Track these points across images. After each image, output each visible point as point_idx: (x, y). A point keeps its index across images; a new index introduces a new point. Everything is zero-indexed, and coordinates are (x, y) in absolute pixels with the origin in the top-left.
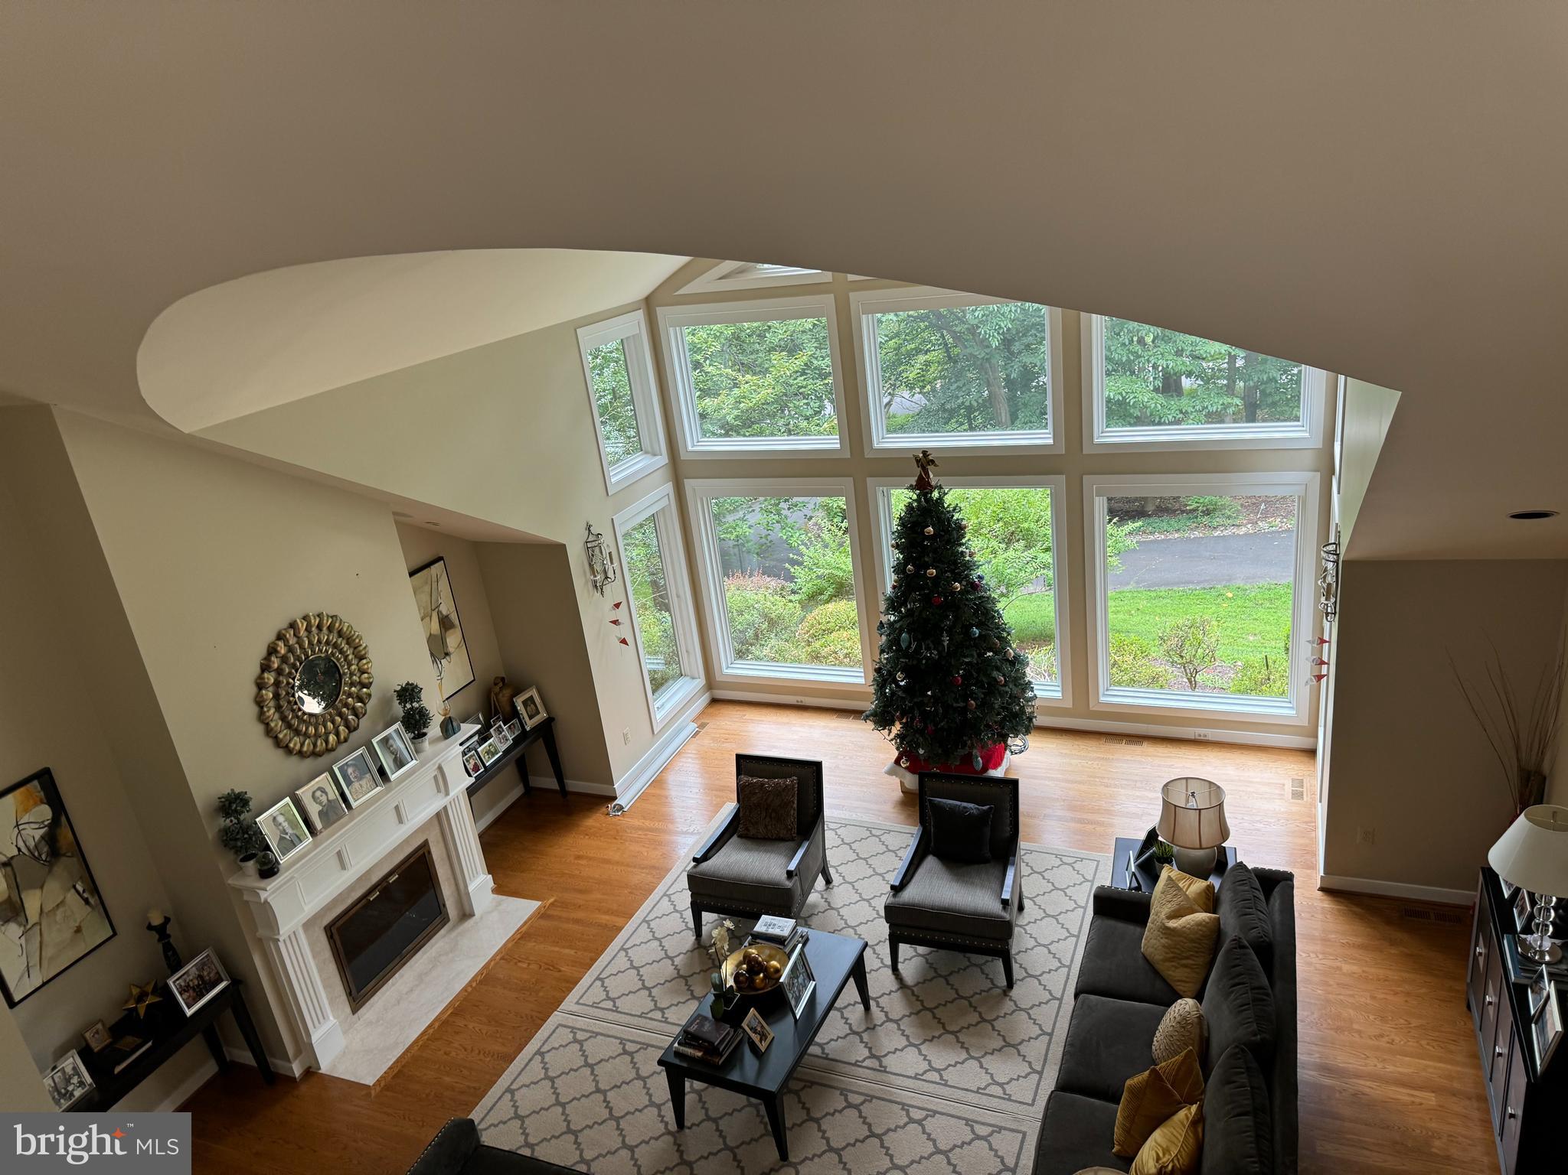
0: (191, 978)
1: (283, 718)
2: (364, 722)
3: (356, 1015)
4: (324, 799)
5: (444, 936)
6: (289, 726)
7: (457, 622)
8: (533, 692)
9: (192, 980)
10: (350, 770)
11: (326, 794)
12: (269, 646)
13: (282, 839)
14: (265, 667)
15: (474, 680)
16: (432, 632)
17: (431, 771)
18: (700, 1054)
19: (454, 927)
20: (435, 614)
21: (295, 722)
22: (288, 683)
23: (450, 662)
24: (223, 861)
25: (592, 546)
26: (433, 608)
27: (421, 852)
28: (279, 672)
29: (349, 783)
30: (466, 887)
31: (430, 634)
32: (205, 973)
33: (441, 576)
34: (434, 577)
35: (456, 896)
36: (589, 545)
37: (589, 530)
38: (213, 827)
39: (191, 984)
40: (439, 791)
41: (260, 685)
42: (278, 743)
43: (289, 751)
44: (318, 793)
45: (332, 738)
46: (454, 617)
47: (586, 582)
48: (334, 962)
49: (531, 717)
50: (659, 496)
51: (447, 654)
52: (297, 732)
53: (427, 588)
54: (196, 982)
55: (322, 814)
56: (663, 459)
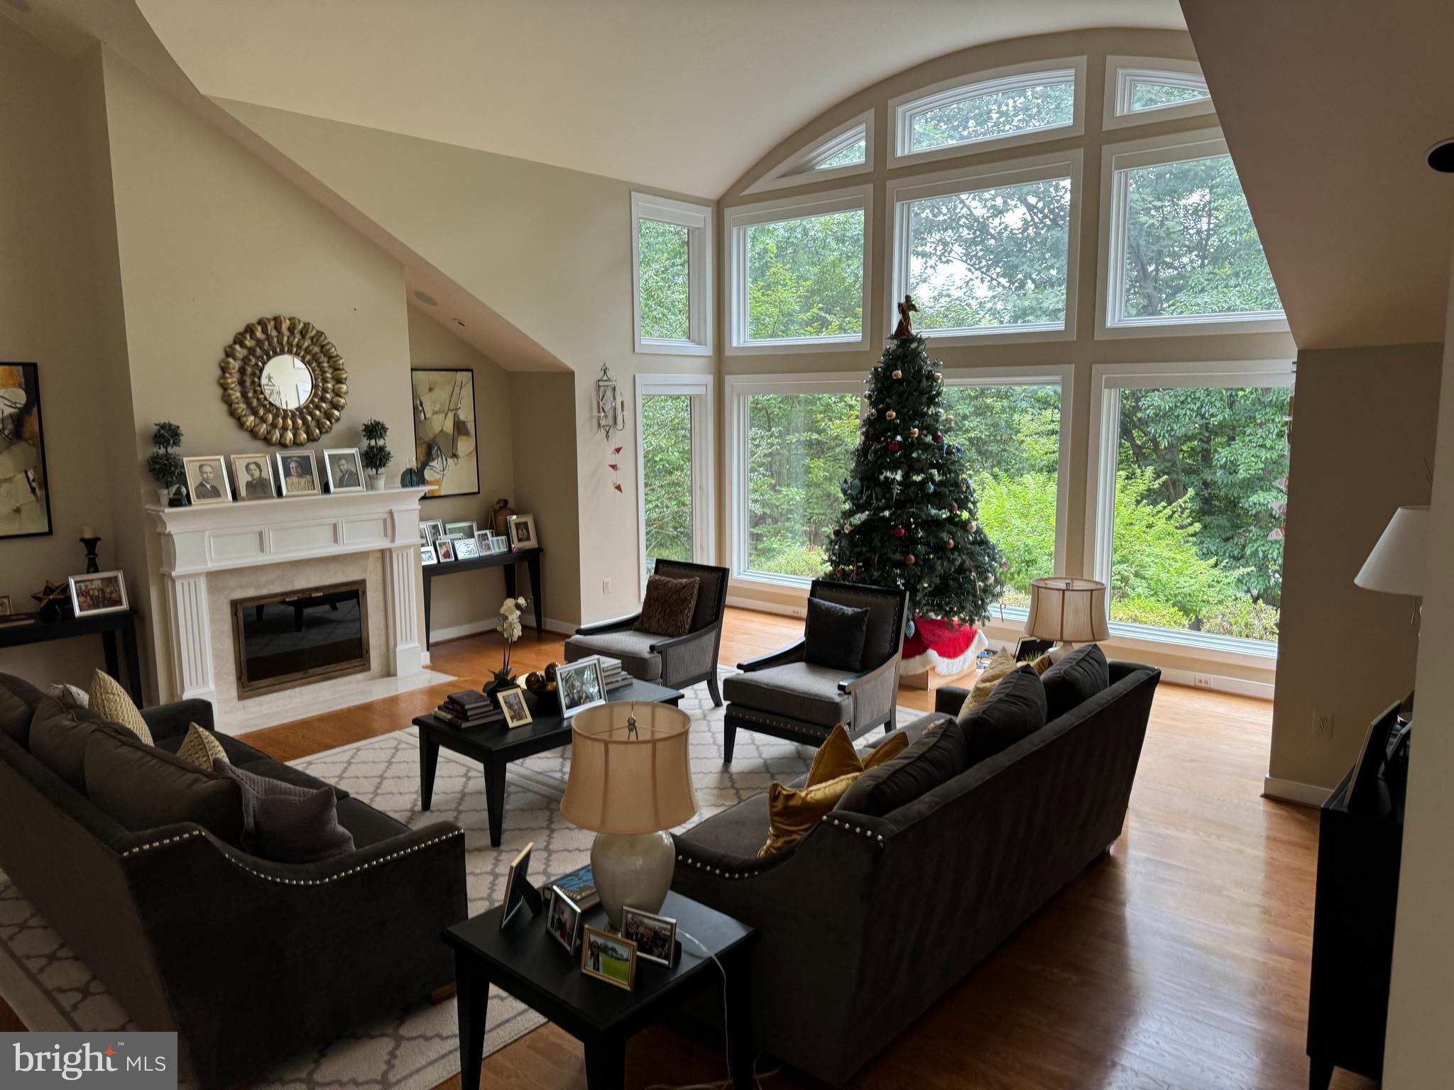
0: (93, 587)
1: (244, 395)
2: (325, 438)
3: (242, 702)
4: (257, 474)
5: (359, 681)
6: (249, 404)
7: (472, 432)
8: (529, 520)
9: (93, 590)
10: (293, 465)
11: (261, 470)
12: (248, 326)
13: (202, 484)
14: (239, 340)
15: (479, 493)
16: (444, 429)
17: (380, 511)
18: (449, 716)
19: (373, 678)
20: (451, 416)
21: (255, 402)
22: (257, 364)
23: (456, 464)
24: (144, 487)
25: (604, 387)
26: (451, 408)
27: (354, 588)
28: (251, 351)
29: (287, 474)
30: (395, 646)
31: (442, 430)
32: (108, 590)
33: (466, 384)
34: (458, 383)
35: (384, 650)
36: (601, 383)
37: (605, 372)
38: (144, 452)
39: (91, 592)
40: (386, 535)
41: (229, 353)
42: (232, 413)
43: (241, 425)
44: (253, 467)
45: (290, 435)
46: (471, 426)
47: (591, 418)
48: (231, 638)
49: (520, 540)
50: (698, 381)
51: (455, 456)
52: (255, 413)
53: (449, 389)
54: (96, 593)
55: (249, 485)
56: (707, 350)
